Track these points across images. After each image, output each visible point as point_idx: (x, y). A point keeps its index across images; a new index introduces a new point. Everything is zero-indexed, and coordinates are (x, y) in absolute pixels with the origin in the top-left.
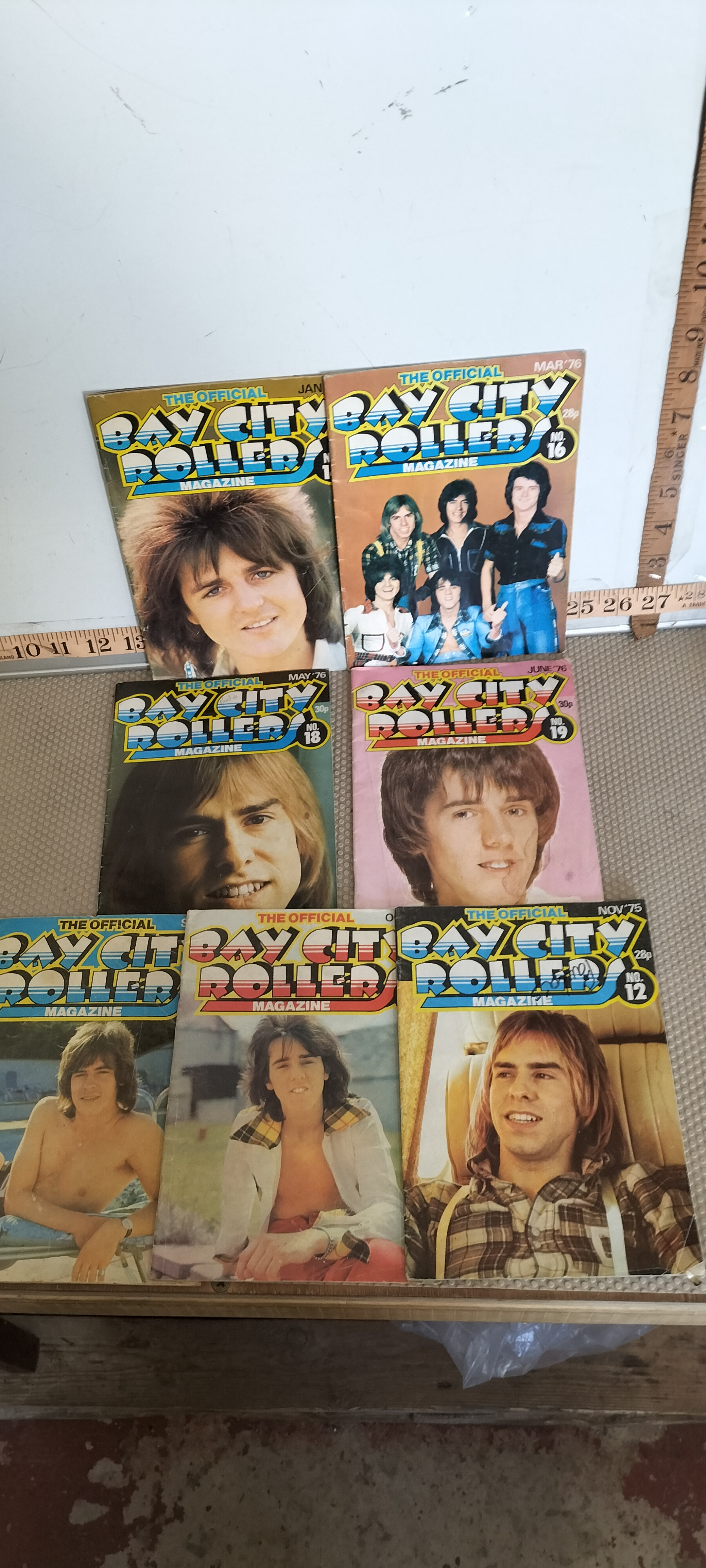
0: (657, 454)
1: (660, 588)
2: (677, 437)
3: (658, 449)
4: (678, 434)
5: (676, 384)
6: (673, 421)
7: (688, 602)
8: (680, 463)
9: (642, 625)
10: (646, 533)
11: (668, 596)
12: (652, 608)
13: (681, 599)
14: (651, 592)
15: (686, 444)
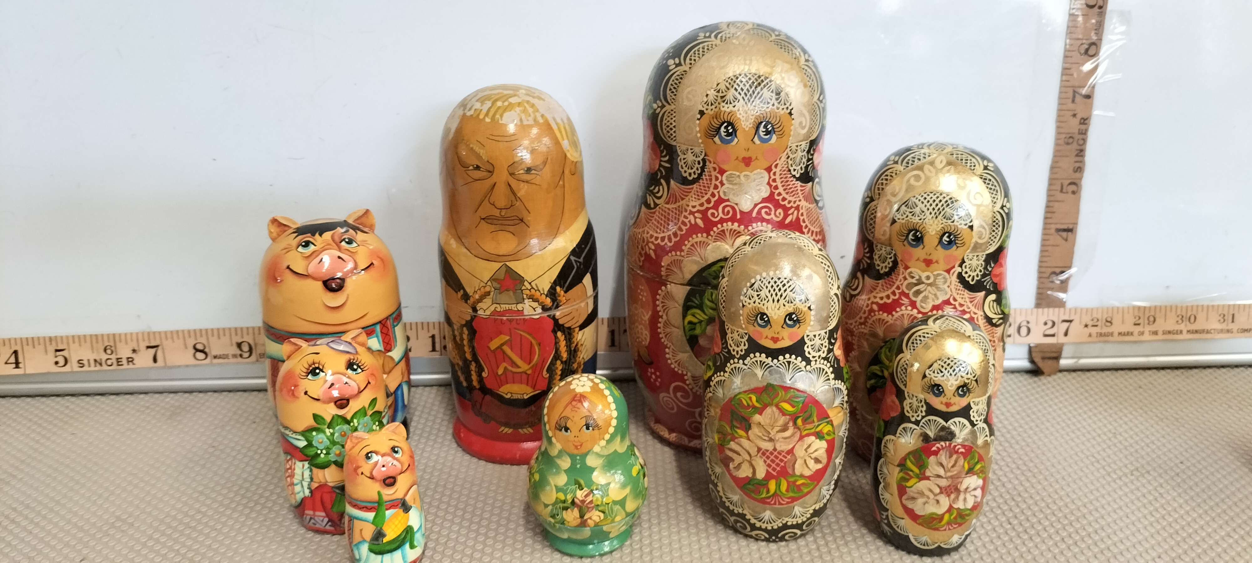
0: (1057, 139)
1: (1062, 310)
2: (1076, 121)
3: (1058, 133)
4: (1079, 116)
5: (1076, 57)
6: (1073, 101)
7: (1094, 330)
8: (1081, 153)
9: (1043, 358)
10: (1046, 237)
11: (1071, 321)
12: (1053, 335)
13: (1086, 326)
14: (1052, 314)
15: (1086, 130)
